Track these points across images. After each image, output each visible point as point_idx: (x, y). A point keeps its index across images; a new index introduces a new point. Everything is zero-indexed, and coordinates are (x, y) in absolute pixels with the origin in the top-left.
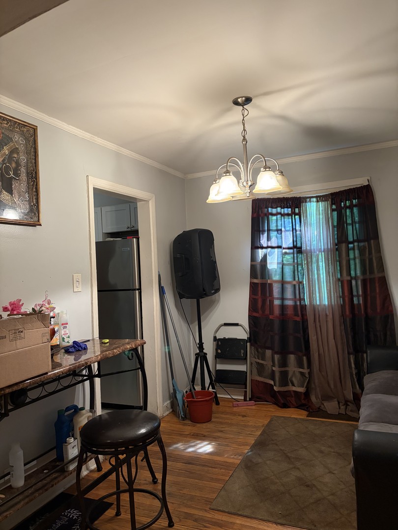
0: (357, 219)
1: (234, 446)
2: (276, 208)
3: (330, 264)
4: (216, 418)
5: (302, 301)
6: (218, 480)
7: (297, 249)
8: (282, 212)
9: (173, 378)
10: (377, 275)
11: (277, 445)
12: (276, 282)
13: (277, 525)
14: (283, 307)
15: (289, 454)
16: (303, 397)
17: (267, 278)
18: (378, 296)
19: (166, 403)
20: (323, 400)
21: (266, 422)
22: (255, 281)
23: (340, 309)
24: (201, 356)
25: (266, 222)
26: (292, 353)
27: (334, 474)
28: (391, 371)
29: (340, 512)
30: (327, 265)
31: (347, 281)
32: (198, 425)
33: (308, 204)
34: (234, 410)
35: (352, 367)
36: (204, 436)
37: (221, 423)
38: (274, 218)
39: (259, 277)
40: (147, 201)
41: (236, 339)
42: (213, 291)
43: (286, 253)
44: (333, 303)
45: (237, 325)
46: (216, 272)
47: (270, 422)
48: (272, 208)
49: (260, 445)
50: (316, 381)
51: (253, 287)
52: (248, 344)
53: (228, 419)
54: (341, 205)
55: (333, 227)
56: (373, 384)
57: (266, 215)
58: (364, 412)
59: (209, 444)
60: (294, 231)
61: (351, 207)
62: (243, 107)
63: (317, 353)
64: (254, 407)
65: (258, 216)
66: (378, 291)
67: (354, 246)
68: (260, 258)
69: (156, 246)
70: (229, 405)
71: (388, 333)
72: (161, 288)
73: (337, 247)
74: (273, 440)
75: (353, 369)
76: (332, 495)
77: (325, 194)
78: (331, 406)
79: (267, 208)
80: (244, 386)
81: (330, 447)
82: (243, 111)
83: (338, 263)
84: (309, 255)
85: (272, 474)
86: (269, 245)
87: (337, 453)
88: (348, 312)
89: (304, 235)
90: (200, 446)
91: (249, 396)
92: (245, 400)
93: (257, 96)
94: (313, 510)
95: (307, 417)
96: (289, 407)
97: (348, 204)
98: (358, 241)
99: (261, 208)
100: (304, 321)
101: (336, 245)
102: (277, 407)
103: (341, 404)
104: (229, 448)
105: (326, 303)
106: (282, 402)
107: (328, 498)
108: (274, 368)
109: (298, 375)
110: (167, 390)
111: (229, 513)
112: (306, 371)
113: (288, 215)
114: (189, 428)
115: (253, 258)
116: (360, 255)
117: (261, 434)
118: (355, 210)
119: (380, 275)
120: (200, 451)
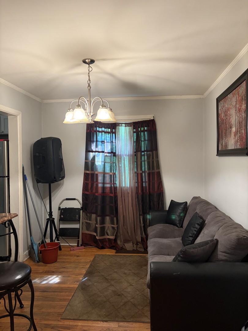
0: (146, 138)
1: (73, 276)
2: (102, 128)
3: (131, 164)
4: (60, 259)
5: (115, 185)
6: (64, 300)
7: (113, 153)
8: (105, 131)
9: (31, 235)
10: (156, 171)
11: (99, 272)
12: (100, 173)
13: (103, 322)
14: (104, 188)
15: (107, 277)
16: (113, 242)
17: (95, 170)
18: (156, 182)
19: (26, 252)
20: (124, 243)
21: (92, 259)
22: (87, 172)
23: (136, 190)
24: (51, 220)
25: (95, 135)
26: (108, 216)
27: (133, 286)
28: (162, 224)
29: (138, 308)
30: (130, 163)
31: (140, 173)
32: (48, 265)
33: (120, 127)
34: (71, 253)
35: (141, 223)
36: (53, 272)
37: (64, 262)
38: (100, 134)
39: (90, 169)
40: (16, 116)
41: (73, 208)
42: (60, 179)
43: (106, 156)
44: (132, 185)
45: (74, 199)
46: (63, 166)
47: (94, 258)
48: (99, 127)
49: (89, 273)
50: (121, 232)
51: (86, 176)
52: (81, 211)
53: (68, 259)
54: (138, 129)
55: (134, 142)
56: (154, 232)
57: (95, 131)
58: (150, 249)
59: (57, 277)
60: (112, 143)
61: (144, 131)
62: (89, 66)
63: (122, 215)
64: (83, 250)
65: (91, 131)
66: (156, 180)
67: (144, 153)
68: (91, 158)
69: (21, 147)
70: (68, 250)
71: (160, 203)
72: (24, 176)
73: (135, 154)
74: (97, 270)
75: (142, 224)
76: (133, 298)
77: (130, 122)
78: (129, 246)
79: (96, 127)
80: (77, 237)
81: (130, 270)
82: (89, 68)
83: (136, 163)
84: (120, 157)
85: (98, 291)
86: (97, 150)
87: (134, 273)
88: (140, 192)
89: (117, 145)
90: (51, 279)
91: (80, 243)
92: (78, 246)
93: (98, 60)
94: (123, 309)
95: (116, 253)
96: (105, 248)
97: (142, 130)
98: (147, 151)
99: (92, 127)
100: (116, 196)
101: (135, 153)
102: (98, 249)
103: (134, 244)
104: (70, 278)
105: (128, 186)
106: (101, 245)
107: (131, 300)
108: (97, 225)
109: (111, 228)
110: (27, 244)
111: (74, 320)
112: (115, 226)
113: (108, 133)
114: (42, 268)
115: (87, 158)
116: (148, 159)
117: (89, 267)
118: (146, 133)
119: (158, 171)
120: (51, 282)
